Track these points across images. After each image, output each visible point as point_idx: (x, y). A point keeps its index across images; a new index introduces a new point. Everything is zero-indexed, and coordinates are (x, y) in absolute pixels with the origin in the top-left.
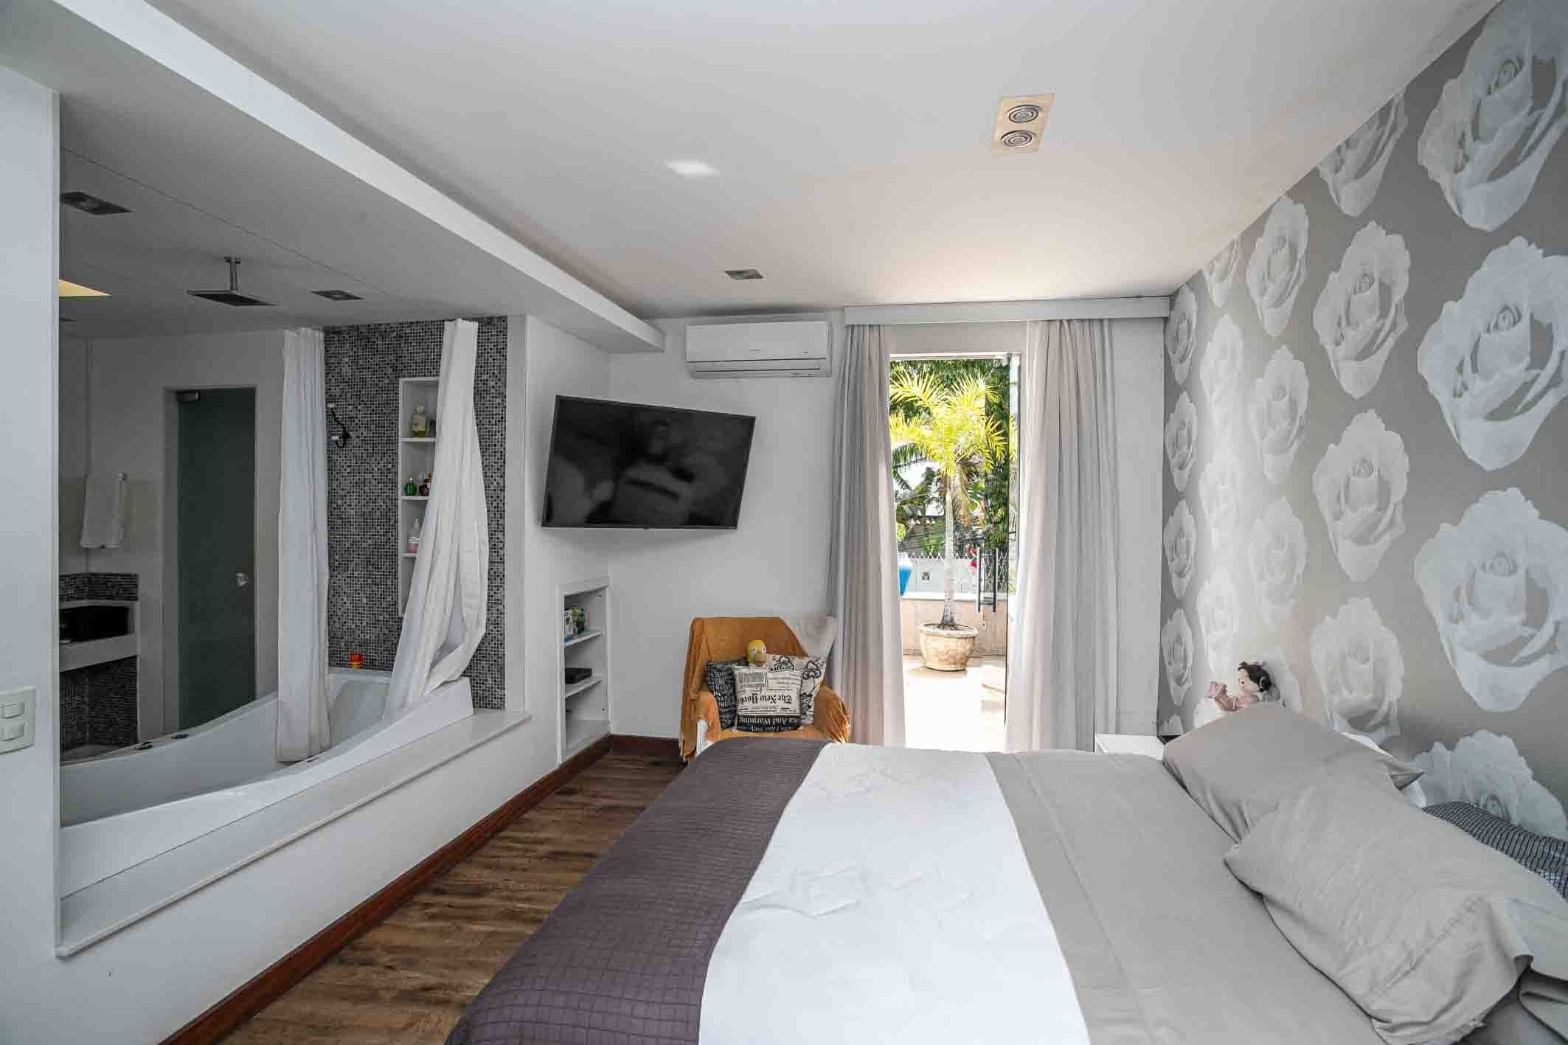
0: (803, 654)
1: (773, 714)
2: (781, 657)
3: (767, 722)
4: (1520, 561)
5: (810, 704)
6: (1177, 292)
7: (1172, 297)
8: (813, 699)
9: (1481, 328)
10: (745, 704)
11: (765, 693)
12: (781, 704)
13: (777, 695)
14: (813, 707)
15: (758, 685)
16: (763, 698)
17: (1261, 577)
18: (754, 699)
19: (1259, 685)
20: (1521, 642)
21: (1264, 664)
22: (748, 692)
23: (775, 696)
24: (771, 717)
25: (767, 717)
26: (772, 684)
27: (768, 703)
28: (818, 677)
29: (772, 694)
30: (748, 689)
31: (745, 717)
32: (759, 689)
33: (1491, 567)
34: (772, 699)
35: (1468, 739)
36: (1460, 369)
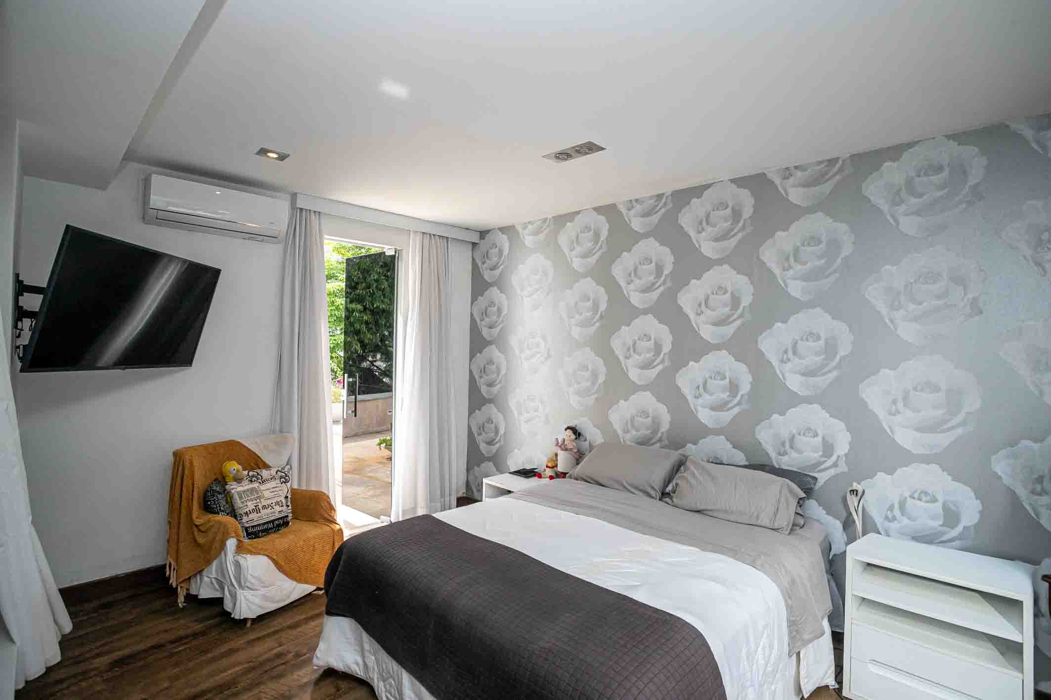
0: (267, 467)
1: (273, 518)
2: (248, 472)
3: (271, 526)
4: (727, 375)
5: (288, 504)
6: (488, 231)
7: (483, 234)
8: (289, 500)
9: (709, 292)
10: (251, 516)
11: (265, 503)
12: (278, 508)
13: (273, 502)
14: (290, 505)
15: (258, 497)
16: (264, 507)
17: (570, 385)
18: (257, 510)
19: (576, 435)
20: (727, 403)
21: (576, 426)
22: (251, 506)
23: (272, 503)
24: (273, 521)
25: (270, 522)
26: (267, 494)
27: (269, 511)
28: (288, 482)
29: (269, 502)
30: (249, 504)
31: (253, 527)
32: (258, 501)
33: (714, 378)
34: (270, 506)
35: (704, 440)
36: (700, 305)
